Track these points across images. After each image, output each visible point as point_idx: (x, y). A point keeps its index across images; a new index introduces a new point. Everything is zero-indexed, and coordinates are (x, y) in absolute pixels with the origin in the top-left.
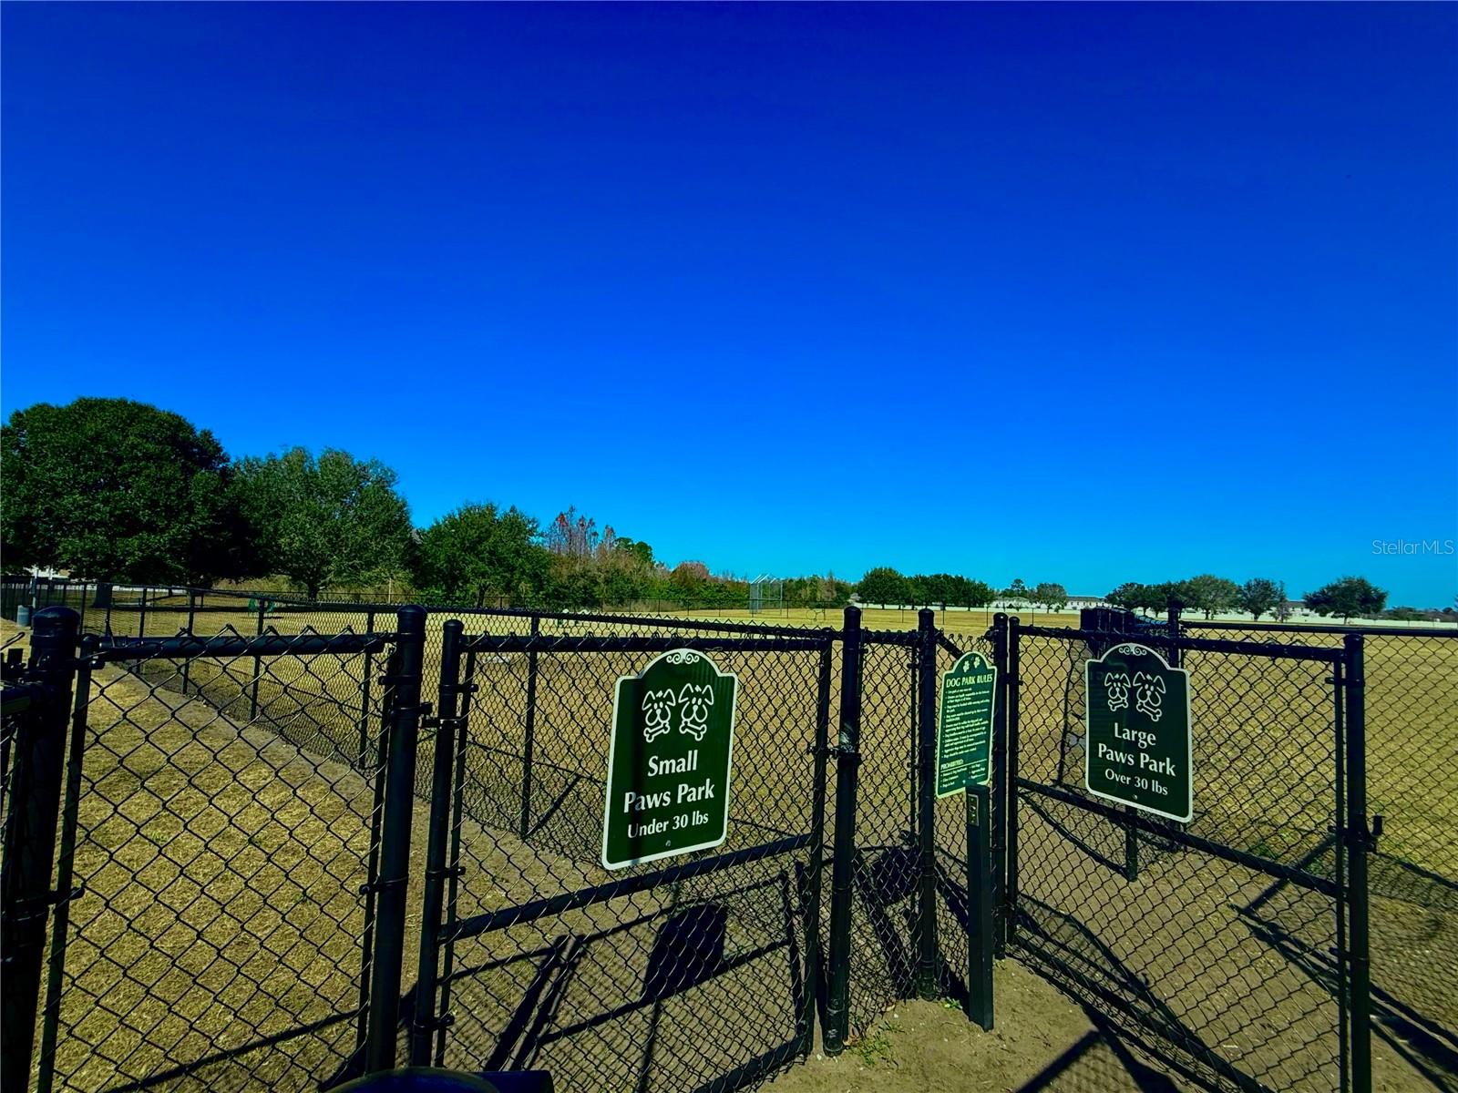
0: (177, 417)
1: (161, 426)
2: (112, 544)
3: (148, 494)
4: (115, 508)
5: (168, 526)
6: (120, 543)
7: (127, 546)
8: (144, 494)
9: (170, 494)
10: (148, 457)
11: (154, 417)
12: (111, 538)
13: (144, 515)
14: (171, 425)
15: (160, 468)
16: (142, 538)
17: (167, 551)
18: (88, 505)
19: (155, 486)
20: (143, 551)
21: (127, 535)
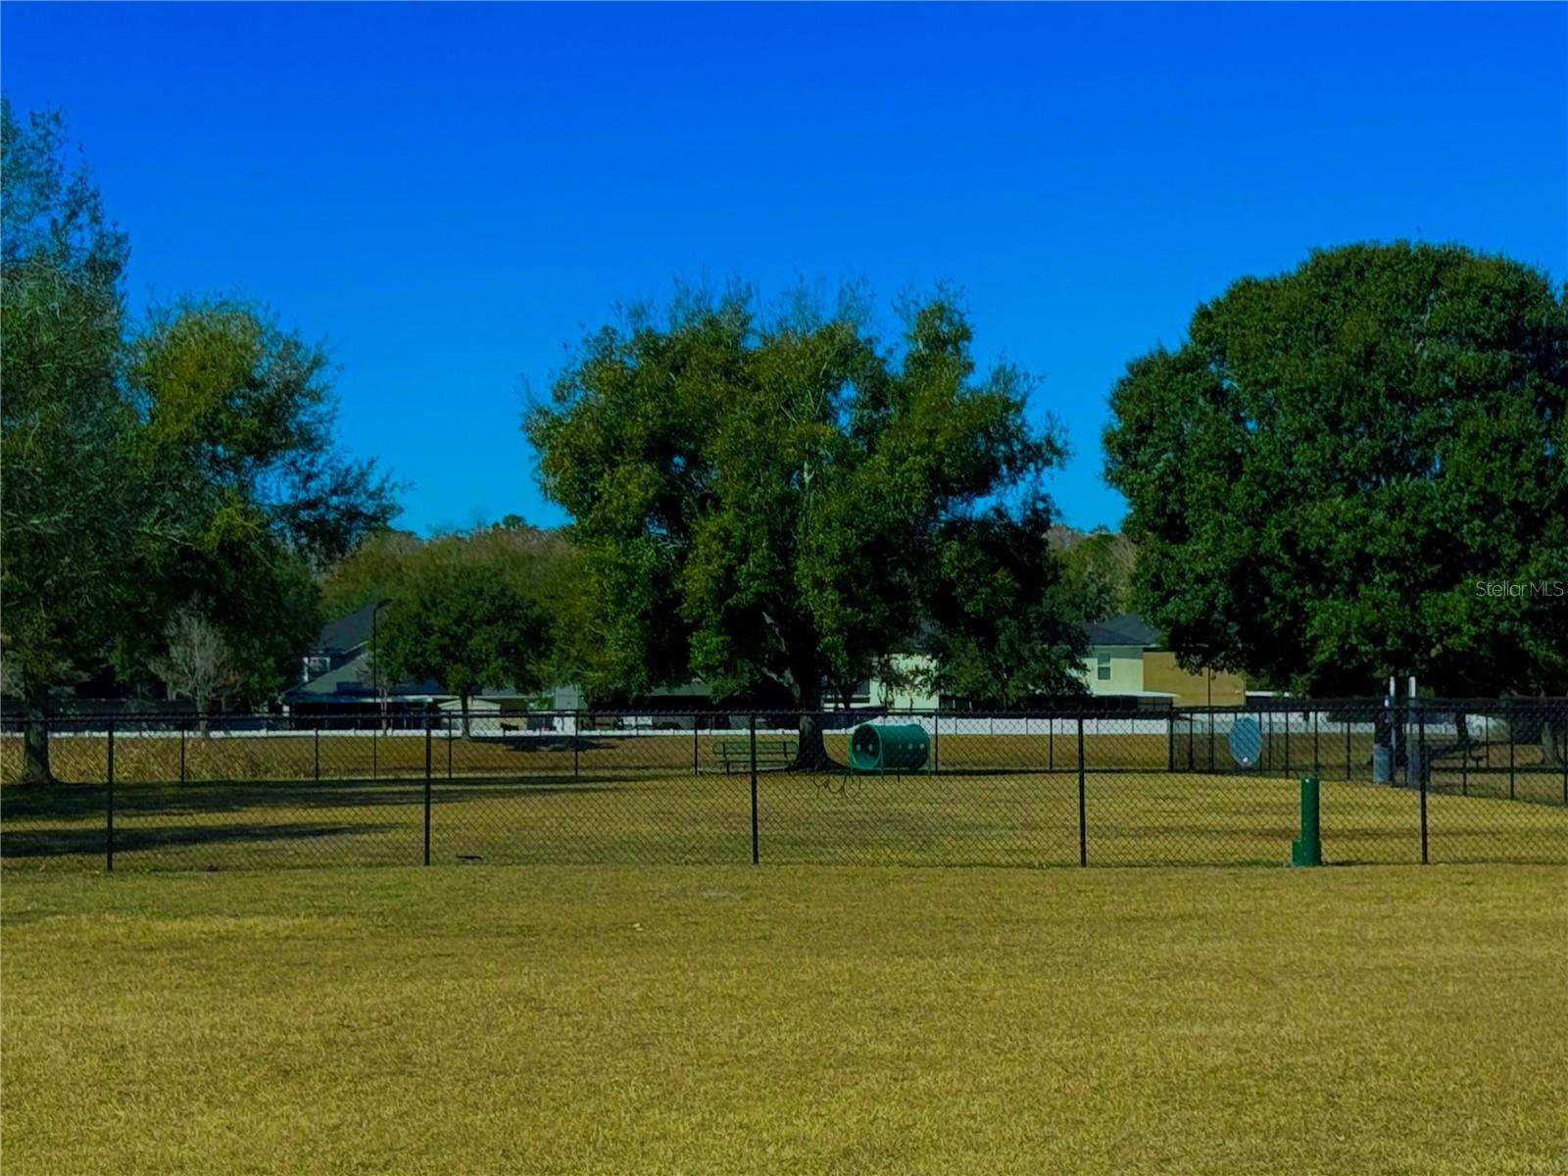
0: (1517, 269)
1: (1486, 301)
2: (1414, 609)
3: (1478, 481)
4: (1415, 521)
5: (1524, 556)
6: (1432, 604)
7: (1445, 610)
8: (1469, 483)
9: (1521, 475)
10: (1467, 388)
11: (1470, 281)
12: (1410, 595)
13: (1472, 533)
14: (1507, 295)
15: (1494, 410)
16: (1473, 591)
17: (1526, 616)
18: (1364, 520)
19: (1491, 460)
20: (1476, 622)
21: (1446, 581)
